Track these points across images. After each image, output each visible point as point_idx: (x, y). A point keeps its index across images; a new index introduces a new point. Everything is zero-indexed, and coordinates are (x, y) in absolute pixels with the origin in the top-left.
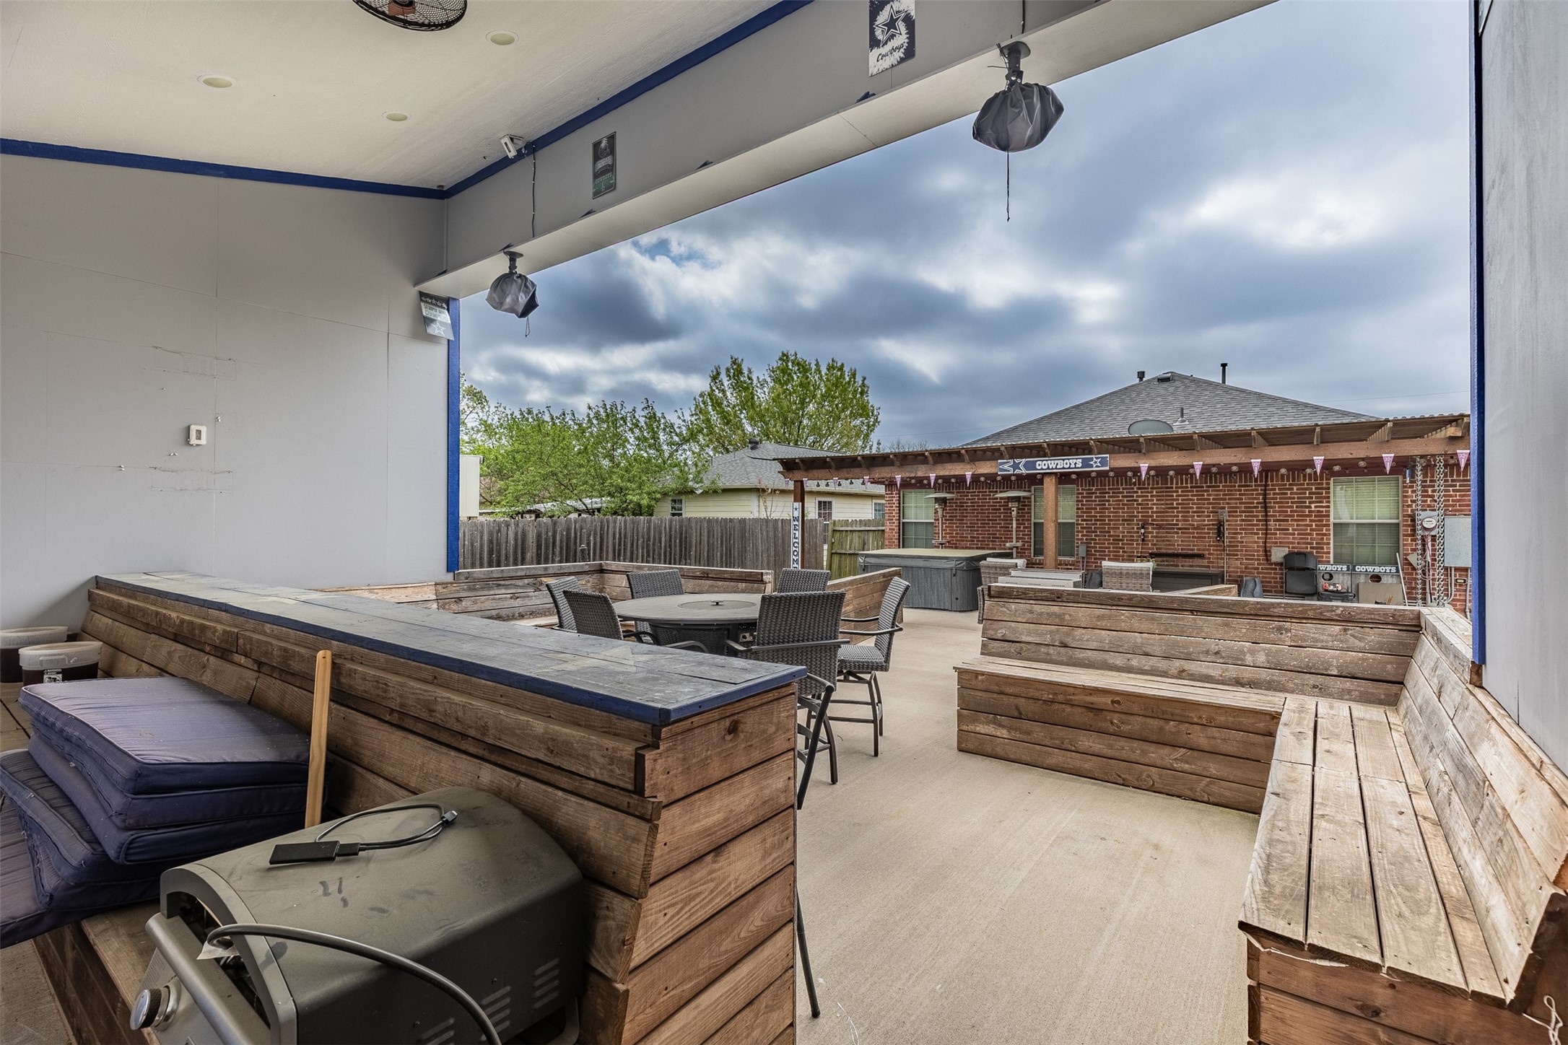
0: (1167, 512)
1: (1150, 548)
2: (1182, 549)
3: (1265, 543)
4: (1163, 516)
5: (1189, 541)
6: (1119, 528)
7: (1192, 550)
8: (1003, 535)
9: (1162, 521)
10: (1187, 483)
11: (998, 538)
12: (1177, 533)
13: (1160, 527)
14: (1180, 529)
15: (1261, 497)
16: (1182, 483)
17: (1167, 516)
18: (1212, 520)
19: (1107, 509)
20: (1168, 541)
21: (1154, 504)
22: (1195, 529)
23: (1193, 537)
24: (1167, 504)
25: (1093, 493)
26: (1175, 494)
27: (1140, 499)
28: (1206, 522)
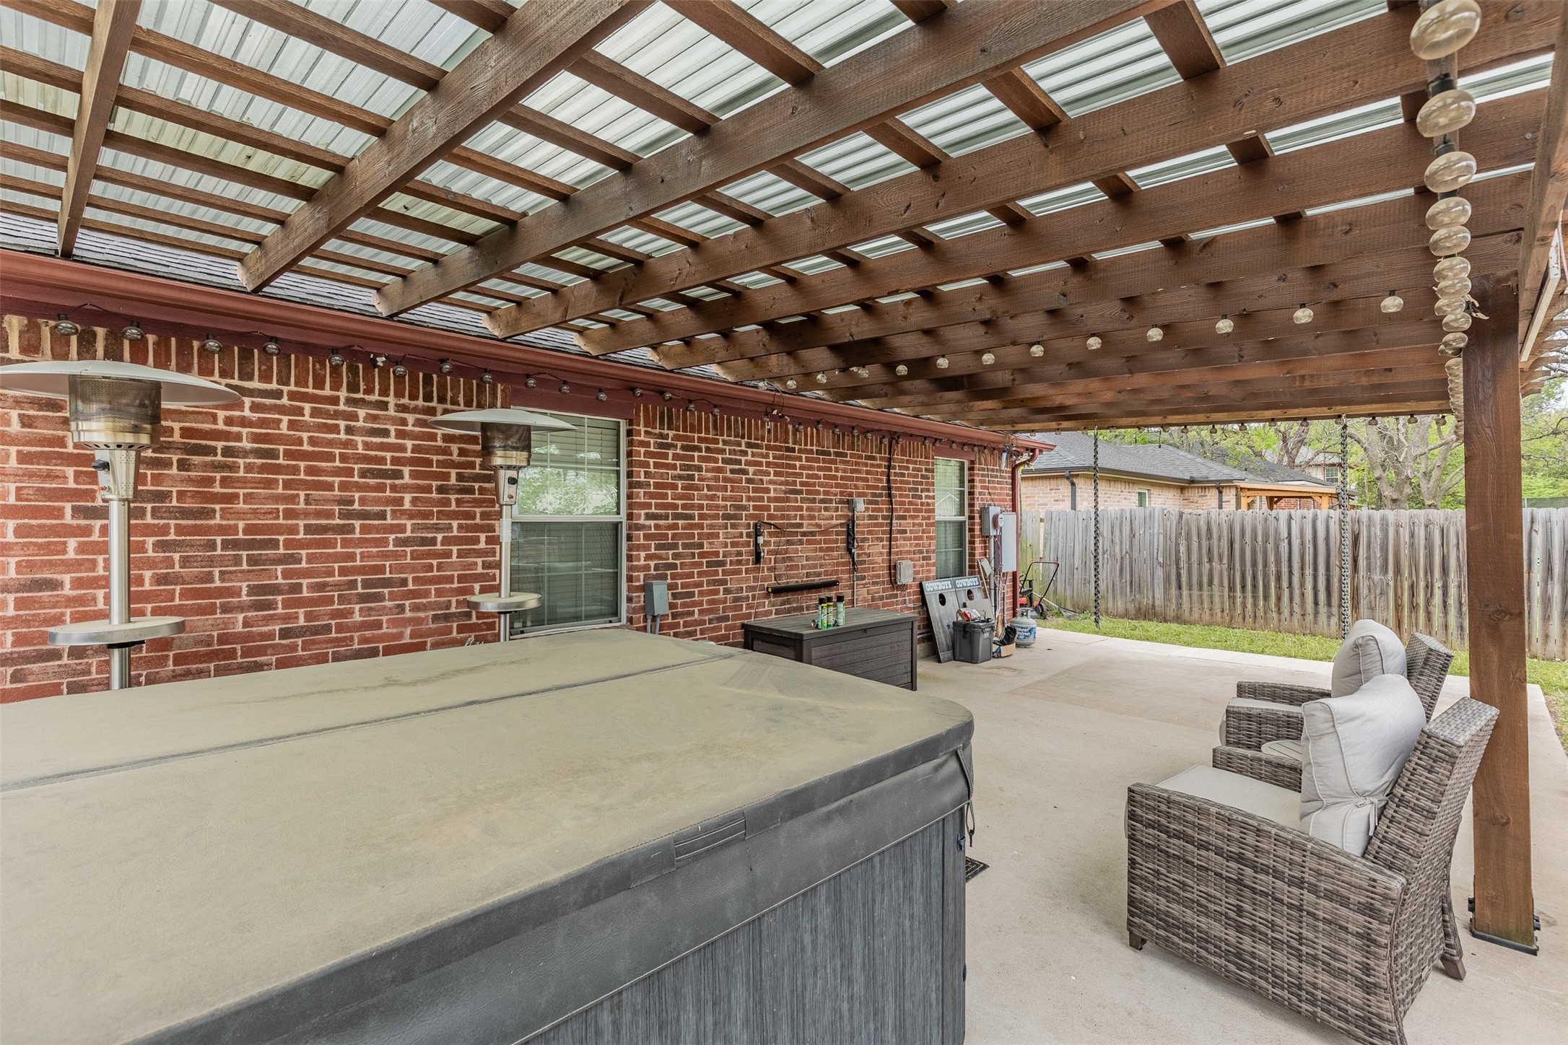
0: (787, 500)
1: (764, 579)
2: (808, 575)
3: (890, 553)
4: (783, 509)
5: (815, 558)
6: (717, 536)
7: (819, 574)
8: (413, 569)
9: (783, 517)
10: (812, 445)
11: (387, 583)
12: (801, 543)
13: (780, 531)
14: (804, 534)
15: (885, 478)
16: (806, 445)
17: (789, 508)
18: (838, 517)
19: (697, 488)
20: (790, 559)
21: (771, 482)
22: (821, 533)
23: (821, 550)
24: (787, 483)
25: (669, 446)
26: (798, 464)
27: (751, 469)
28: (834, 522)
